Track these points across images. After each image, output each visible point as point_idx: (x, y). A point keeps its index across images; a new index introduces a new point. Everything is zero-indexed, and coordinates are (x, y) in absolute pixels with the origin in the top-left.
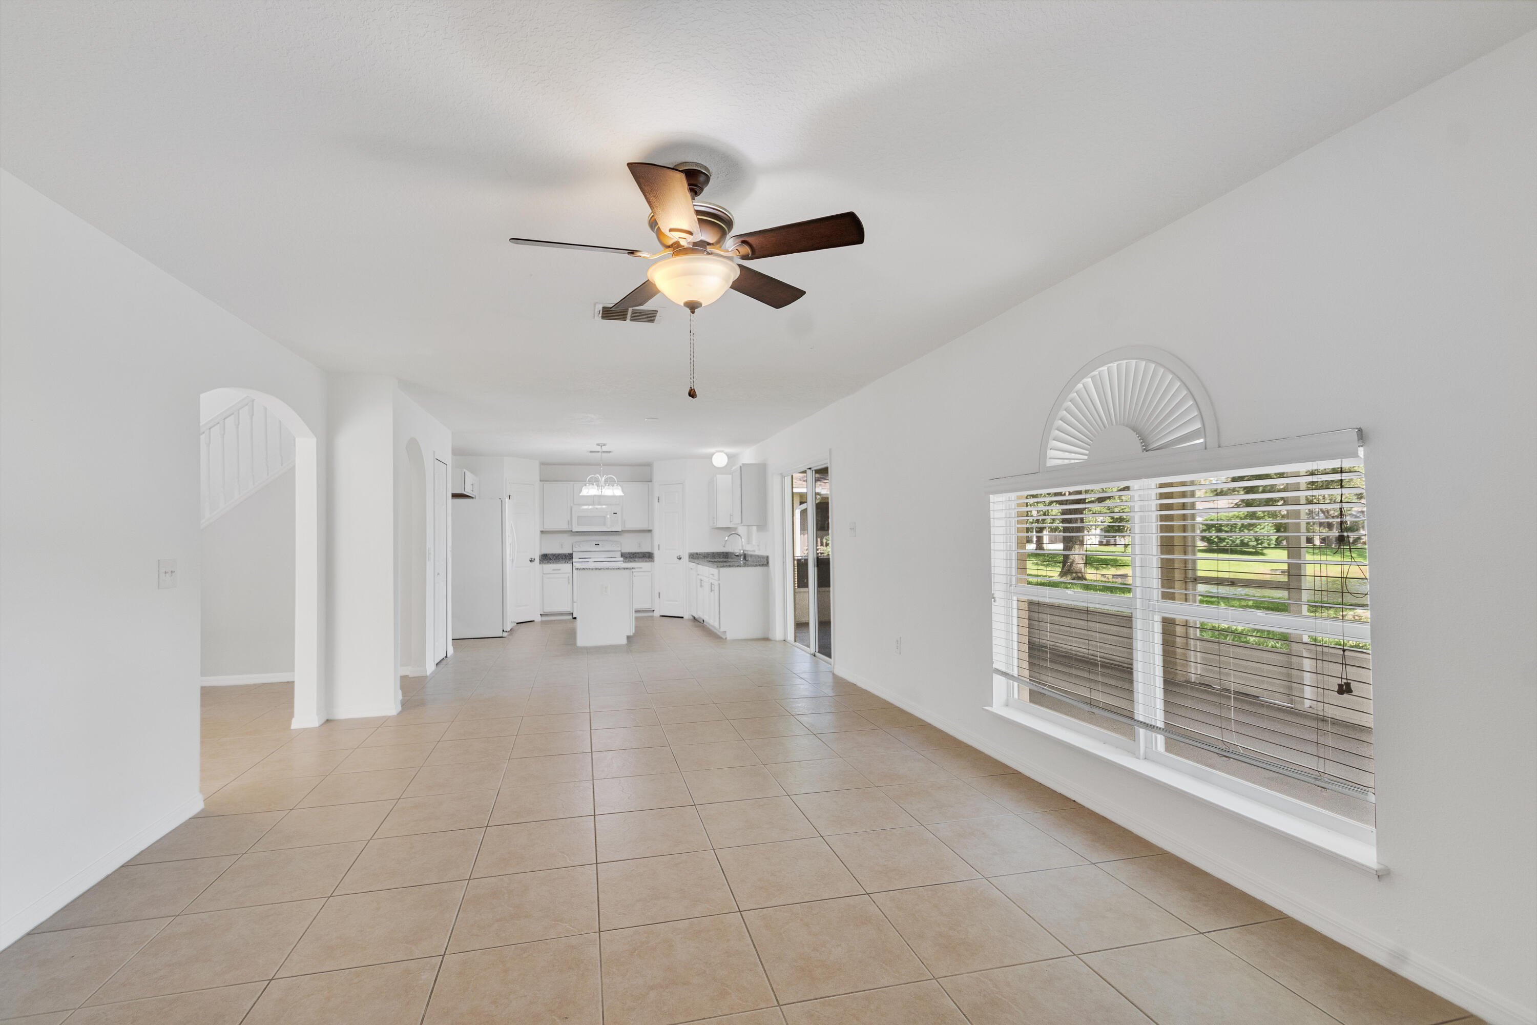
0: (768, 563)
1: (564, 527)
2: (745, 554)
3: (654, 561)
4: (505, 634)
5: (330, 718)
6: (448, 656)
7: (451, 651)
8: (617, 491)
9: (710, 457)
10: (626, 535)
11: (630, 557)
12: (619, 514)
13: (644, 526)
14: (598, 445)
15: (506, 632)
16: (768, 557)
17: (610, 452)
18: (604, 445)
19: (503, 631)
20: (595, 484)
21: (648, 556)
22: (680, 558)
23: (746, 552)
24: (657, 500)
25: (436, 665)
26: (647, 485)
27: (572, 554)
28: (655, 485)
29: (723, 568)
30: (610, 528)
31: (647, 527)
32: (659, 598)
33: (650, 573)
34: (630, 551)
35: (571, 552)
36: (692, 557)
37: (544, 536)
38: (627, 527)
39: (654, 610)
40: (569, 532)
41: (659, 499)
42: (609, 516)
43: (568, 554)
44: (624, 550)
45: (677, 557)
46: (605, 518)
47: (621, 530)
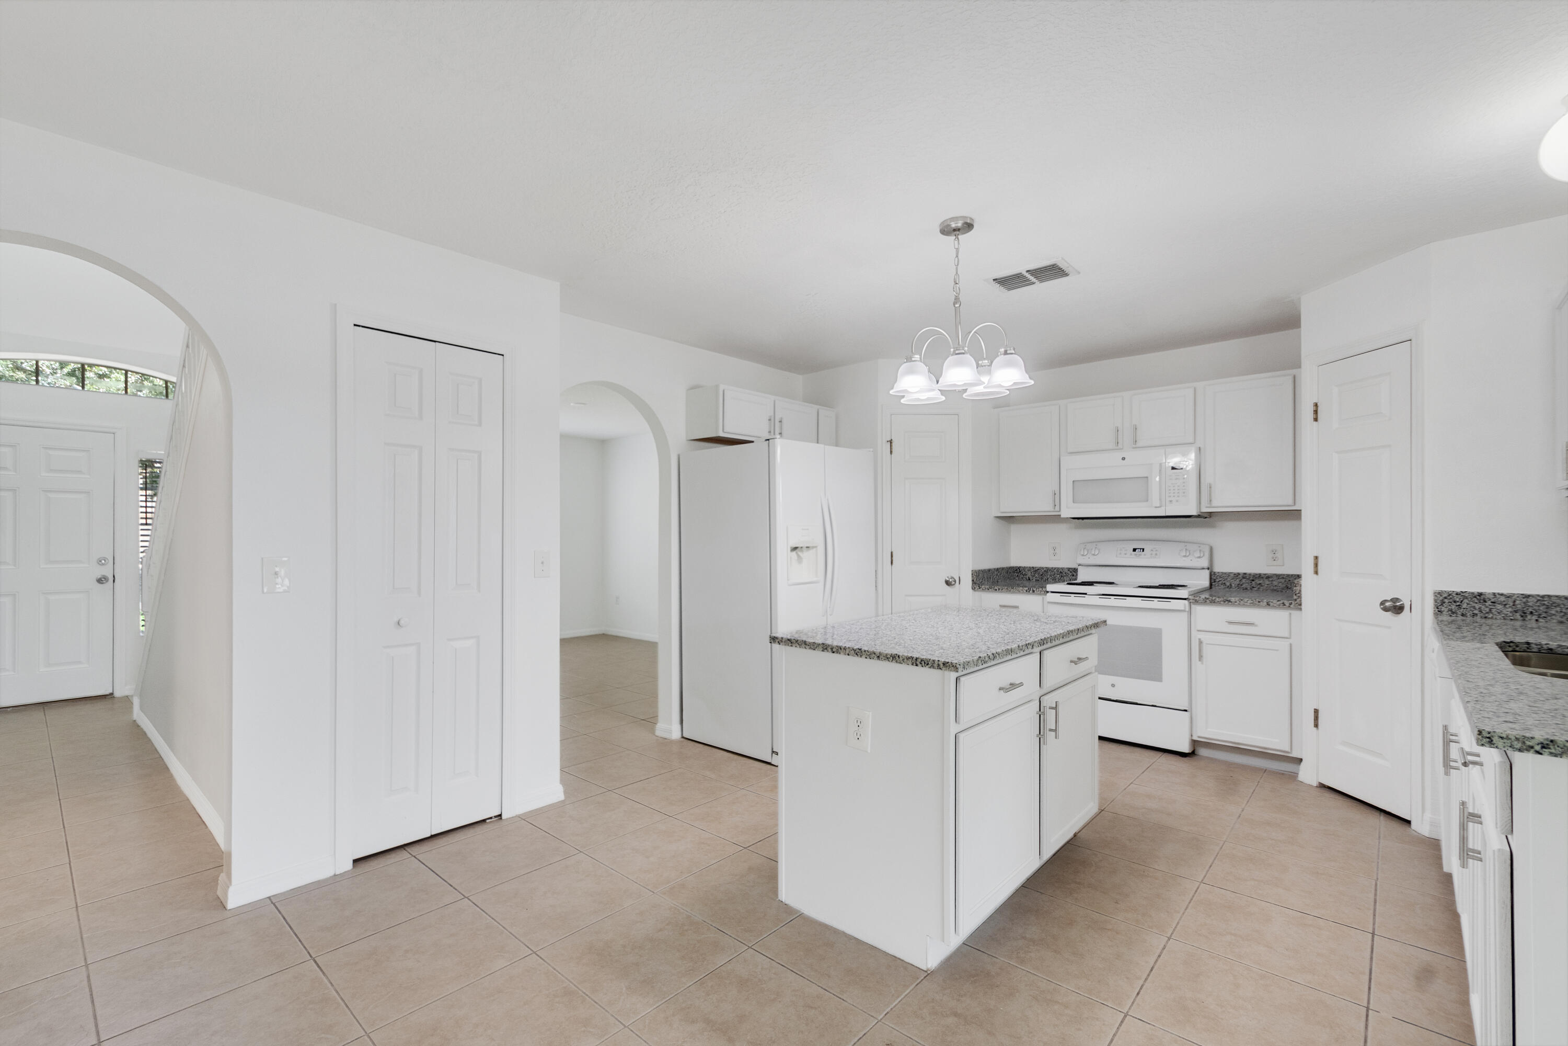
1: (1043, 506)
3: (1298, 607)
10: (1230, 525)
11: (1226, 587)
12: (1189, 470)
13: (1278, 502)
19: (773, 752)
21: (1286, 588)
22: (1401, 609)
24: (1311, 415)
25: (356, 861)
26: (1290, 379)
27: (1075, 570)
28: (1309, 374)
29: (1546, 760)
30: (1163, 508)
31: (1291, 502)
32: (1316, 725)
33: (1287, 642)
34: (1241, 570)
35: (1072, 565)
36: (1453, 607)
37: (1016, 530)
38: (1222, 502)
39: (1301, 760)
40: (1055, 519)
41: (1316, 412)
42: (1157, 479)
43: (1069, 569)
44: (1221, 567)
45: (1382, 603)
46: (1148, 481)
47: (1194, 513)
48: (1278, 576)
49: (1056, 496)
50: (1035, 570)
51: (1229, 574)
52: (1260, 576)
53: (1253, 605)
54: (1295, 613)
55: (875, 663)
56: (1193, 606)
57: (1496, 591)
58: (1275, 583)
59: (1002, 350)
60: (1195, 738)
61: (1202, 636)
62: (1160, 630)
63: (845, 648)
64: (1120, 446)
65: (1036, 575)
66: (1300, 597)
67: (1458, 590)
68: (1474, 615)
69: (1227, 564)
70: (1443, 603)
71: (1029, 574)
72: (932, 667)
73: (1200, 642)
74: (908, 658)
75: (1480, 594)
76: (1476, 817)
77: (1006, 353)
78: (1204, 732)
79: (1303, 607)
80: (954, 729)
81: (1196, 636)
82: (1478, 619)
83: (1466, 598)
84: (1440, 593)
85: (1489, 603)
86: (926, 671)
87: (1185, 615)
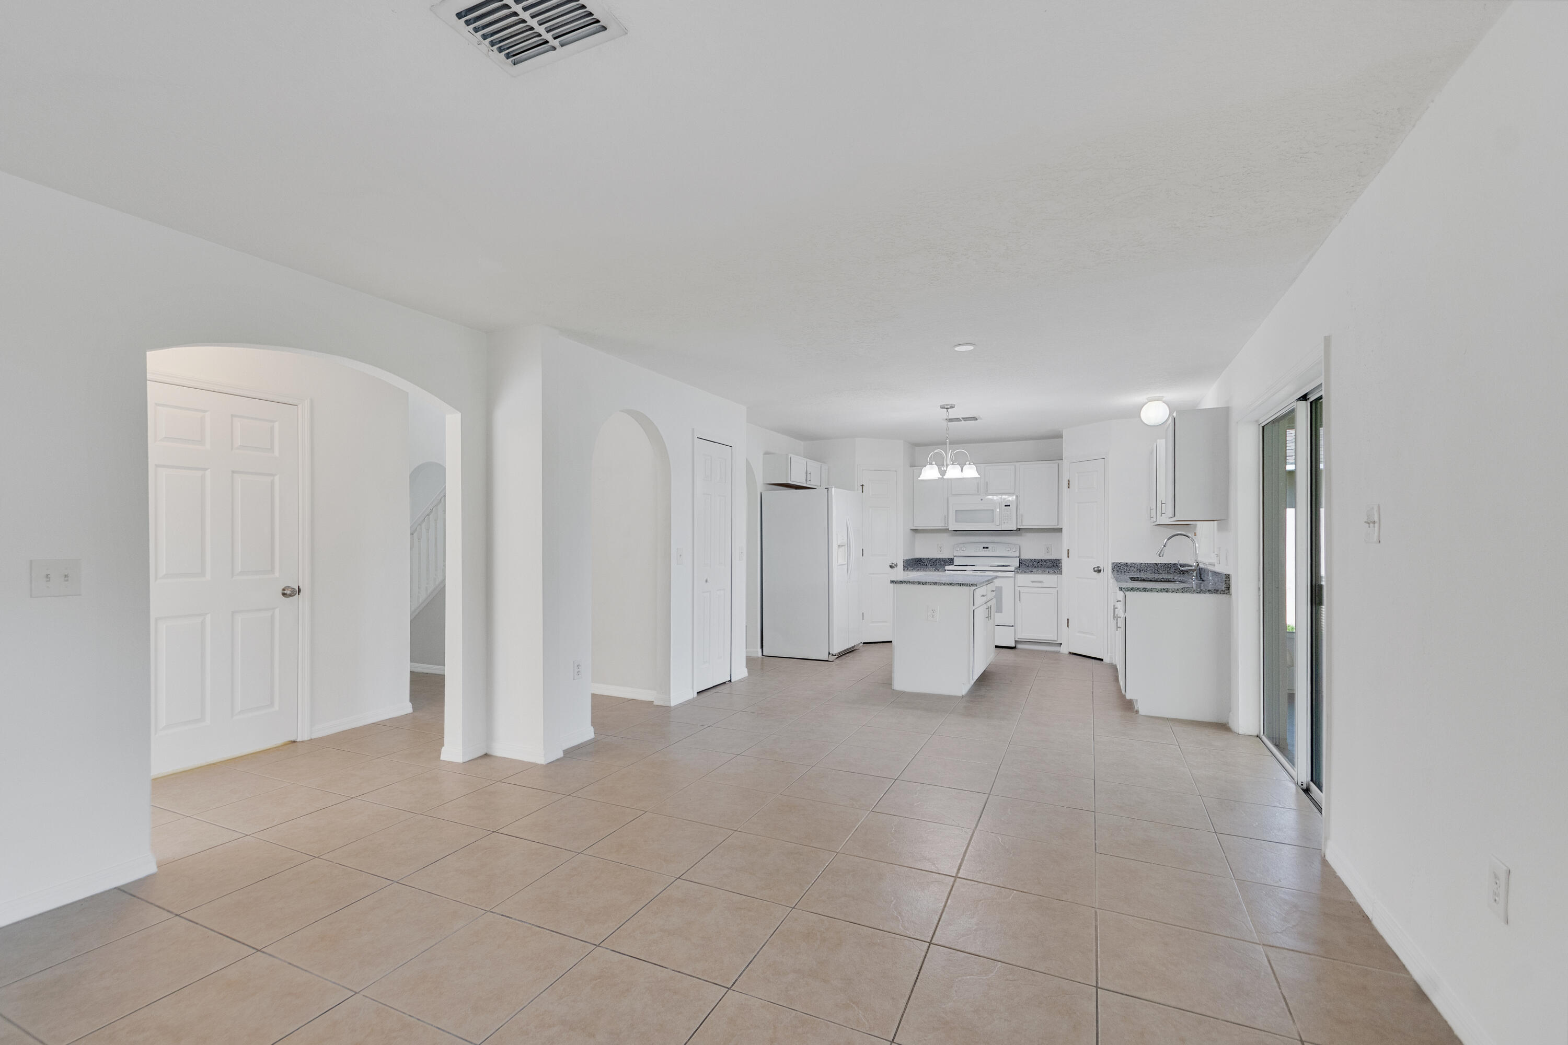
0: (1228, 588)
1: (940, 524)
2: (1200, 569)
3: (1061, 573)
4: (832, 658)
5: (489, 753)
6: (732, 681)
7: (740, 672)
8: (970, 472)
9: (1135, 412)
10: (1029, 535)
11: (1027, 566)
12: (1013, 507)
13: (1052, 524)
14: (942, 407)
15: (833, 655)
16: (1228, 577)
17: (975, 419)
18: (952, 407)
19: (829, 654)
20: (934, 463)
21: (1054, 566)
22: (1100, 571)
23: (1201, 566)
24: (1067, 485)
25: (698, 693)
26: (1057, 465)
27: (952, 559)
28: (1065, 464)
29: (1132, 592)
30: (1000, 526)
31: (1056, 524)
32: (1068, 626)
33: (1056, 590)
34: (1033, 558)
35: (951, 557)
36: (1118, 569)
37: (918, 536)
38: (1027, 523)
39: (1061, 644)
40: (946, 530)
41: (1069, 484)
42: (998, 510)
43: (949, 559)
44: (1025, 556)
45: (1094, 569)
46: (993, 512)
47: (1015, 529)
48: (1050, 560)
49: (946, 518)
50: (930, 560)
51: (1028, 560)
52: (1042, 560)
53: (1043, 573)
54: (1059, 576)
55: (943, 587)
56: (1016, 575)
57: (1131, 562)
58: (1048, 564)
59: (968, 463)
60: (1016, 640)
61: (1020, 589)
62: (1002, 587)
63: (929, 583)
64: (979, 493)
65: (931, 563)
66: (1061, 568)
67: (1120, 562)
68: (1125, 572)
69: (1028, 555)
70: (1115, 567)
71: (926, 562)
72: (967, 586)
73: (1020, 592)
74: (957, 584)
75: (1127, 563)
76: (1117, 608)
77: (970, 464)
78: (1022, 635)
79: (1063, 573)
80: (974, 608)
81: (1018, 589)
82: (1126, 573)
83: (1122, 565)
84: (1114, 563)
85: (1129, 567)
86: (965, 588)
87: (1013, 579)
